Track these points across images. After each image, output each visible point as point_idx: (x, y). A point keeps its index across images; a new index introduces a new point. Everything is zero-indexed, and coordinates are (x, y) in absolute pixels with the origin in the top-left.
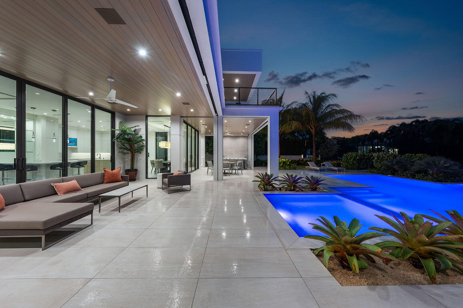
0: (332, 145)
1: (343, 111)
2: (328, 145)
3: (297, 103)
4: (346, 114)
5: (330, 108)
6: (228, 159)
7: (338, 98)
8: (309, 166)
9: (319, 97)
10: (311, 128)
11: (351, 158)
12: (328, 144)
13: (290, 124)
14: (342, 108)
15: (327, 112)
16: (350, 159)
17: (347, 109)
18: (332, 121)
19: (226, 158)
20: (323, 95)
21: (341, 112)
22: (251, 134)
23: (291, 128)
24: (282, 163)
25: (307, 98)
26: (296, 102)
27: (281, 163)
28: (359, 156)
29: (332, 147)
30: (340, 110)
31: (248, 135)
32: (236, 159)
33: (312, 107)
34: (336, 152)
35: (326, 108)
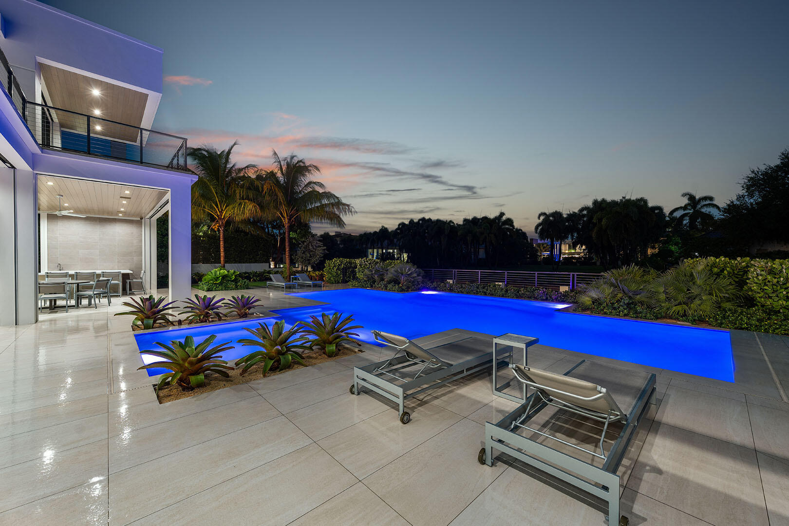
0: (316, 247)
1: (329, 195)
2: (310, 246)
3: (256, 169)
4: (332, 201)
5: (311, 188)
6: (72, 272)
7: (321, 174)
8: (271, 280)
9: (295, 166)
10: (283, 216)
11: (335, 266)
12: (310, 244)
13: (240, 204)
14: (327, 190)
15: (307, 192)
16: (333, 268)
17: (333, 192)
18: (314, 208)
19: (66, 271)
20: (302, 164)
21: (327, 196)
22: (148, 216)
23: (243, 213)
24: (221, 278)
25: (275, 162)
26: (254, 166)
27: (218, 278)
28: (344, 264)
29: (316, 250)
30: (324, 193)
31: (142, 219)
32: (99, 272)
33: (284, 180)
34: (321, 258)
35: (305, 186)
